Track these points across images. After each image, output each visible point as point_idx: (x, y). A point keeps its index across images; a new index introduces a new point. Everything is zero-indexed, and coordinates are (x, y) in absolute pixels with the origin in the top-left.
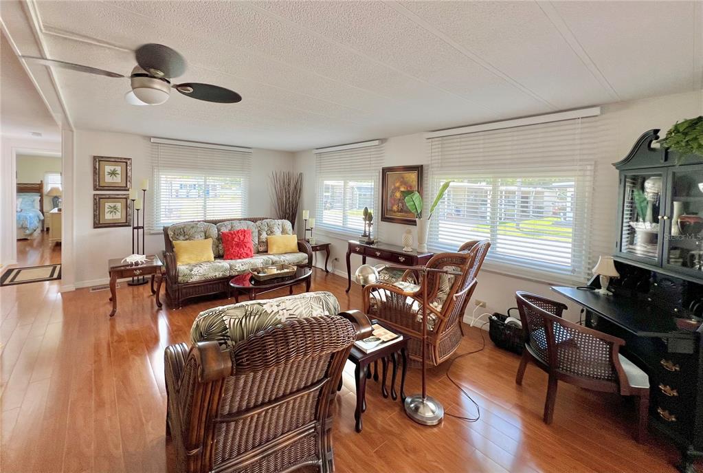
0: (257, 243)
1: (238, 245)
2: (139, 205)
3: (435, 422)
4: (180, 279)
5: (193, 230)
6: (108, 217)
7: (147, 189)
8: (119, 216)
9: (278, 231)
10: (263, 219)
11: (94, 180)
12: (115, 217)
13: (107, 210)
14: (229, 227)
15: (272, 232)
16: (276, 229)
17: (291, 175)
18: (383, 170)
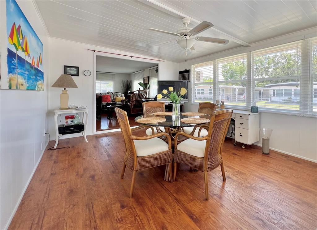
16: (119, 95)
17: (128, 81)
18: (144, 78)
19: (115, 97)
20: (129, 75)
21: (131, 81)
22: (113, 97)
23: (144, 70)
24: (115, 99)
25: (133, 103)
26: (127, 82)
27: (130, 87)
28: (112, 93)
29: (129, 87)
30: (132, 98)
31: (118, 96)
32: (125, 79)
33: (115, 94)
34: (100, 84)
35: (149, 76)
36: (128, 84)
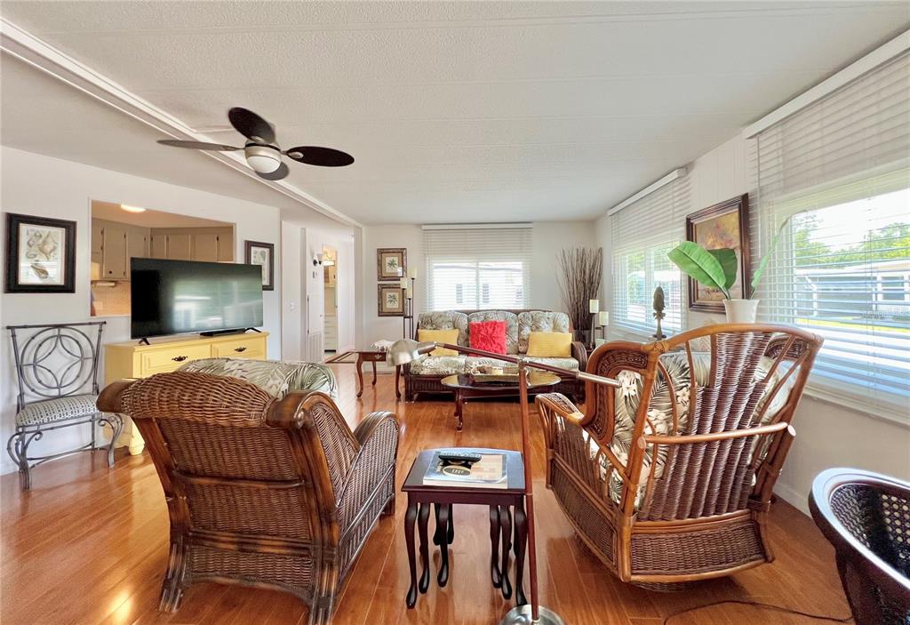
0: (516, 340)
1: (483, 340)
2: (409, 294)
4: (412, 368)
5: (440, 320)
6: (389, 306)
7: (415, 277)
8: (396, 306)
9: (546, 328)
10: (528, 311)
11: (378, 271)
12: (394, 307)
13: (388, 299)
14: (482, 318)
15: (537, 328)
16: (543, 324)
17: (588, 252)
18: (688, 220)
19: (527, 331)
20: (590, 223)
21: (600, 250)
22: (520, 329)
23: (687, 168)
24: (525, 341)
25: (645, 471)
26: (582, 258)
27: (596, 277)
28: (517, 313)
29: (591, 278)
30: (639, 418)
32: (572, 243)
33: (529, 315)
34: (477, 275)
35: (745, 198)
36: (587, 266)
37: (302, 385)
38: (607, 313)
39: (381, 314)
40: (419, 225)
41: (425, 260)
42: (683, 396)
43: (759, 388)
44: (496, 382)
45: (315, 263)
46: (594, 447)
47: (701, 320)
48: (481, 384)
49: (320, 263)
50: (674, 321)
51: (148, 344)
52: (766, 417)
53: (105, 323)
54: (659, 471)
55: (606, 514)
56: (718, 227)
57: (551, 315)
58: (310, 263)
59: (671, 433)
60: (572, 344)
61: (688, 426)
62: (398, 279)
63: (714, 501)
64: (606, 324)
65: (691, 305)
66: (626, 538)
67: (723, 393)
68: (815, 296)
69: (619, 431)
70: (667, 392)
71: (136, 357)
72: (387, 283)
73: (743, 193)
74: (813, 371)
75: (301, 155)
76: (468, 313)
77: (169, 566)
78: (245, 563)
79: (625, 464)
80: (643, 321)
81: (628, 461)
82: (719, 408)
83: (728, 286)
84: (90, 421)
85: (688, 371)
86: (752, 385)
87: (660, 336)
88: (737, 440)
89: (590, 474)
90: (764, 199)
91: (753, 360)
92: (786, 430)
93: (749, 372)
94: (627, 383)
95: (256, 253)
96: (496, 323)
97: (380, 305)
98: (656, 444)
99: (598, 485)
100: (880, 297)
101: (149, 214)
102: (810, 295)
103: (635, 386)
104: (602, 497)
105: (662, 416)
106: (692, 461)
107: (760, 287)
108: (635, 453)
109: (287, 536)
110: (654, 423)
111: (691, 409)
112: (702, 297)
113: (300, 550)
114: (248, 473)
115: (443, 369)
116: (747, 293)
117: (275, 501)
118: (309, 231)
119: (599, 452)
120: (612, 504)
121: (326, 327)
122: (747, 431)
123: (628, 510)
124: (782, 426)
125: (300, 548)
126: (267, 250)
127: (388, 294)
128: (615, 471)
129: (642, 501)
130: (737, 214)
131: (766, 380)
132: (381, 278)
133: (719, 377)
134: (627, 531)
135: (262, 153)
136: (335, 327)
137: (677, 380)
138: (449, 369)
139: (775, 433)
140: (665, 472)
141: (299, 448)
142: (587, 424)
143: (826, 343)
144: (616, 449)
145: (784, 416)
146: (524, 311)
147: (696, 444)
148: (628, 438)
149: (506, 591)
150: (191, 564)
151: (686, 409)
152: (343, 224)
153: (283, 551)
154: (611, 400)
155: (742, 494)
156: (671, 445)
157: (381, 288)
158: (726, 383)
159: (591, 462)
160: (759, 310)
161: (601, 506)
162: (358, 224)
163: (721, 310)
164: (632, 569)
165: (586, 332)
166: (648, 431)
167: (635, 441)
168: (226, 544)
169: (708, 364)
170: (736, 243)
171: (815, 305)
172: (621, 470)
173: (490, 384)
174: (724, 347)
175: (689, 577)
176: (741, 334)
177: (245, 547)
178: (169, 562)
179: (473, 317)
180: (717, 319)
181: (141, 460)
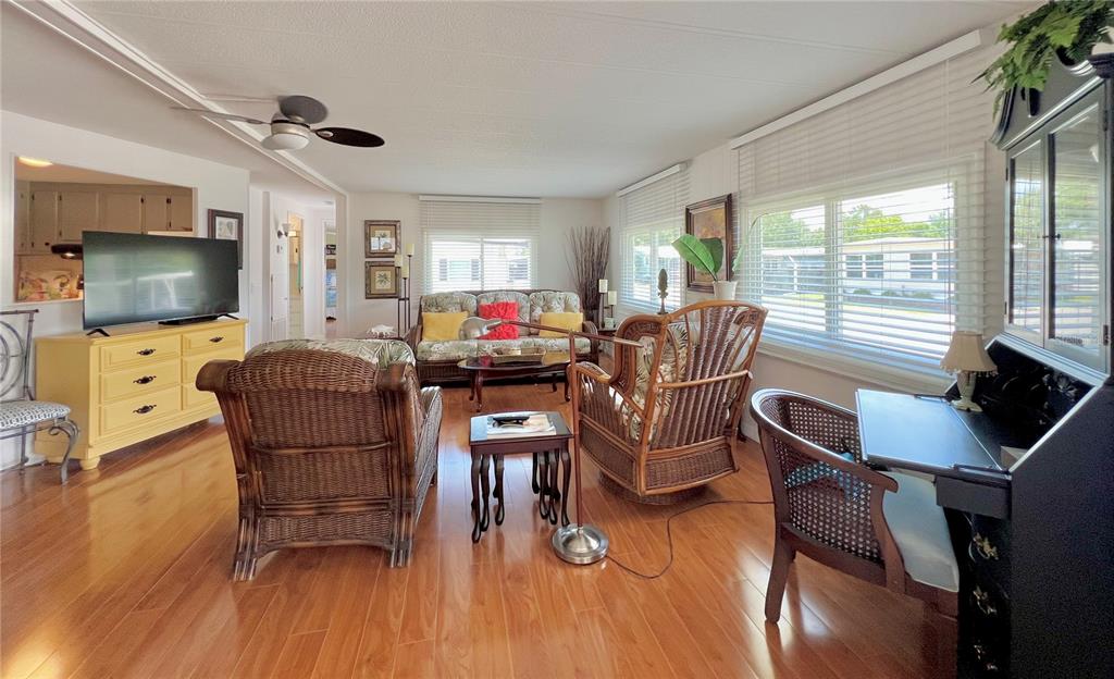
2: (405, 273)
3: (587, 560)
5: (447, 301)
6: (379, 287)
7: (412, 254)
8: (387, 286)
9: (558, 308)
10: (540, 291)
11: (366, 247)
12: (385, 287)
13: (378, 279)
14: (492, 299)
15: (549, 308)
16: (554, 304)
17: (596, 230)
18: (687, 210)
19: (538, 311)
21: (609, 229)
22: (532, 310)
23: (686, 163)
25: (657, 410)
26: (590, 238)
28: (528, 293)
30: (653, 371)
31: (549, 309)
32: (582, 221)
33: (540, 295)
35: (730, 196)
36: (596, 245)
37: (391, 359)
38: (615, 293)
39: (369, 295)
40: (416, 195)
41: (422, 234)
42: (683, 353)
43: (730, 346)
44: (516, 362)
45: (280, 234)
46: (619, 399)
47: (696, 297)
48: (499, 365)
49: (286, 234)
50: (674, 299)
51: (107, 335)
52: (735, 367)
53: (37, 311)
54: (666, 409)
55: (627, 450)
56: (710, 219)
57: (562, 295)
58: (273, 235)
59: (674, 381)
60: (583, 325)
61: (685, 375)
62: (392, 255)
63: (702, 431)
64: (615, 303)
65: (689, 285)
66: (643, 464)
67: (708, 349)
68: (795, 273)
69: (639, 382)
70: (672, 351)
71: (93, 350)
72: (377, 262)
73: (728, 193)
74: (762, 334)
75: (331, 134)
76: (476, 293)
77: (239, 541)
78: (324, 525)
79: (642, 408)
80: (648, 299)
81: (645, 405)
82: (706, 360)
83: (716, 270)
84: (18, 435)
85: (685, 335)
86: (726, 343)
87: (663, 312)
88: (717, 383)
89: (615, 422)
90: (743, 200)
91: (727, 326)
92: (747, 375)
93: (724, 334)
94: (645, 346)
95: (221, 224)
96: (507, 304)
97: (368, 285)
98: (665, 389)
99: (621, 431)
100: (845, 274)
101: (56, 168)
102: (791, 272)
103: (651, 348)
104: (624, 439)
105: (669, 368)
106: (688, 400)
107: (738, 271)
108: (650, 397)
109: (366, 495)
110: (664, 374)
111: (688, 362)
112: (698, 279)
113: (379, 504)
114: (335, 440)
115: (454, 354)
116: (730, 276)
117: (356, 463)
118: (273, 195)
119: (623, 403)
120: (632, 441)
121: (291, 313)
122: (724, 377)
123: (645, 442)
124: (746, 371)
125: (378, 504)
126: (234, 222)
127: (378, 273)
128: (635, 415)
129: (654, 435)
130: (723, 210)
131: (734, 340)
132: (369, 254)
133: (705, 339)
134: (643, 458)
135: (291, 131)
136: (301, 312)
137: (678, 341)
138: (460, 354)
139: (741, 377)
140: (670, 411)
141: (390, 412)
142: (614, 383)
143: (770, 313)
144: (636, 398)
145: (746, 366)
146: (535, 291)
147: (691, 388)
148: (645, 387)
149: (553, 519)
150: (263, 536)
151: (684, 362)
152: (320, 189)
153: (363, 509)
154: (633, 359)
155: (720, 425)
156: (675, 389)
157: (369, 267)
158: (710, 343)
159: (616, 413)
160: (737, 290)
161: (623, 445)
162: (342, 191)
163: (710, 289)
164: (647, 486)
165: (595, 312)
166: (660, 380)
167: (650, 389)
168: (304, 510)
169: (699, 329)
170: (722, 234)
171: (796, 280)
172: (640, 413)
173: (508, 364)
174: (708, 317)
175: (684, 487)
176: (719, 308)
177: (324, 511)
178: (239, 537)
179: (482, 297)
180: (708, 297)
181: (97, 475)
